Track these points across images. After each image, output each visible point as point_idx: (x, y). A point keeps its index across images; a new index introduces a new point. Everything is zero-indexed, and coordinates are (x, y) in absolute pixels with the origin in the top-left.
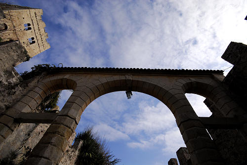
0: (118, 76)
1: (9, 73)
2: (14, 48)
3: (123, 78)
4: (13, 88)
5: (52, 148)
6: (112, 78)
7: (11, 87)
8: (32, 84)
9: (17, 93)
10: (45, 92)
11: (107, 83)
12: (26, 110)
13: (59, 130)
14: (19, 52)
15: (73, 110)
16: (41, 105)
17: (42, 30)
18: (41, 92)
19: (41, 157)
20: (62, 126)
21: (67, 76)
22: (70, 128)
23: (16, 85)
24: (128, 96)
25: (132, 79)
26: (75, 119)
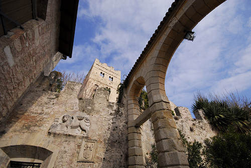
0: (164, 36)
1: (110, 106)
2: (99, 93)
3: (168, 31)
4: (119, 111)
5: (163, 130)
6: (160, 43)
7: (117, 112)
8: (125, 101)
9: (123, 112)
10: (135, 100)
11: (160, 52)
12: (135, 117)
13: (158, 115)
14: (103, 92)
15: (155, 96)
16: (141, 108)
17: (108, 68)
18: (132, 101)
19: (161, 140)
20: (157, 112)
21: (134, 79)
22: (164, 109)
23: (119, 109)
24: (190, 40)
25: (177, 21)
26: (162, 101)
